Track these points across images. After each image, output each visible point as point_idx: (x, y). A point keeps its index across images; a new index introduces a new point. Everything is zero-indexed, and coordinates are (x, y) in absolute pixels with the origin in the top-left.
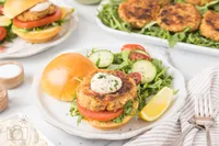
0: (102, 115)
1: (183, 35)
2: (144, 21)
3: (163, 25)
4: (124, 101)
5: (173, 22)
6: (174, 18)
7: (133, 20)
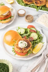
0: (22, 54)
1: (41, 7)
2: (30, 3)
3: (35, 4)
4: (28, 50)
5: (38, 3)
6: (39, 2)
7: (26, 2)
